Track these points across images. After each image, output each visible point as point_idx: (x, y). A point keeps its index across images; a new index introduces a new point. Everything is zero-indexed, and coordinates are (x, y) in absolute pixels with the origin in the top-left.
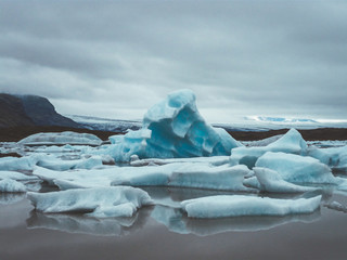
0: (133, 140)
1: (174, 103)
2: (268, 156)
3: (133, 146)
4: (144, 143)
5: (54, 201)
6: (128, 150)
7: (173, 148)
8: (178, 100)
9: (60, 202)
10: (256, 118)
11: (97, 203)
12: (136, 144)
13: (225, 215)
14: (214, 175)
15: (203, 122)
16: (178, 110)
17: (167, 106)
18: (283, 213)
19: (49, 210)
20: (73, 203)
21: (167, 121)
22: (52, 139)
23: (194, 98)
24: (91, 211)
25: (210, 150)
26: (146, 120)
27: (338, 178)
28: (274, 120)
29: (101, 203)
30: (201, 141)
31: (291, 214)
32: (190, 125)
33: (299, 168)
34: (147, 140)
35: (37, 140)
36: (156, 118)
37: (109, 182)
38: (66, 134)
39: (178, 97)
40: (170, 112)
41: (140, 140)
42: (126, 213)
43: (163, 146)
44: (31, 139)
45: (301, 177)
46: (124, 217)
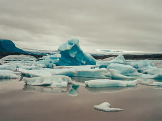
0: (53, 58)
1: (70, 43)
2: (112, 65)
3: (53, 61)
4: (58, 59)
5: (34, 81)
6: (51, 62)
7: (70, 62)
8: (72, 42)
9: (37, 81)
10: (99, 50)
11: (52, 82)
12: (55, 60)
13: (103, 86)
14: (93, 72)
15: (82, 51)
16: (72, 46)
17: (68, 45)
18: (125, 86)
19: (33, 84)
20: (42, 82)
21: (67, 51)
22: (16, 58)
23: (79, 41)
24: (50, 85)
25: (84, 63)
26: (59, 50)
27: (140, 74)
28: (106, 51)
29: (54, 82)
30: (81, 59)
31: (128, 86)
32: (76, 52)
33: (124, 70)
34: (59, 58)
35: (9, 58)
36: (63, 49)
37: (51, 74)
38: (22, 56)
39: (72, 41)
40: (69, 47)
41: (56, 58)
42: (64, 86)
43: (66, 61)
44: (6, 58)
45: (125, 73)
46: (64, 87)
